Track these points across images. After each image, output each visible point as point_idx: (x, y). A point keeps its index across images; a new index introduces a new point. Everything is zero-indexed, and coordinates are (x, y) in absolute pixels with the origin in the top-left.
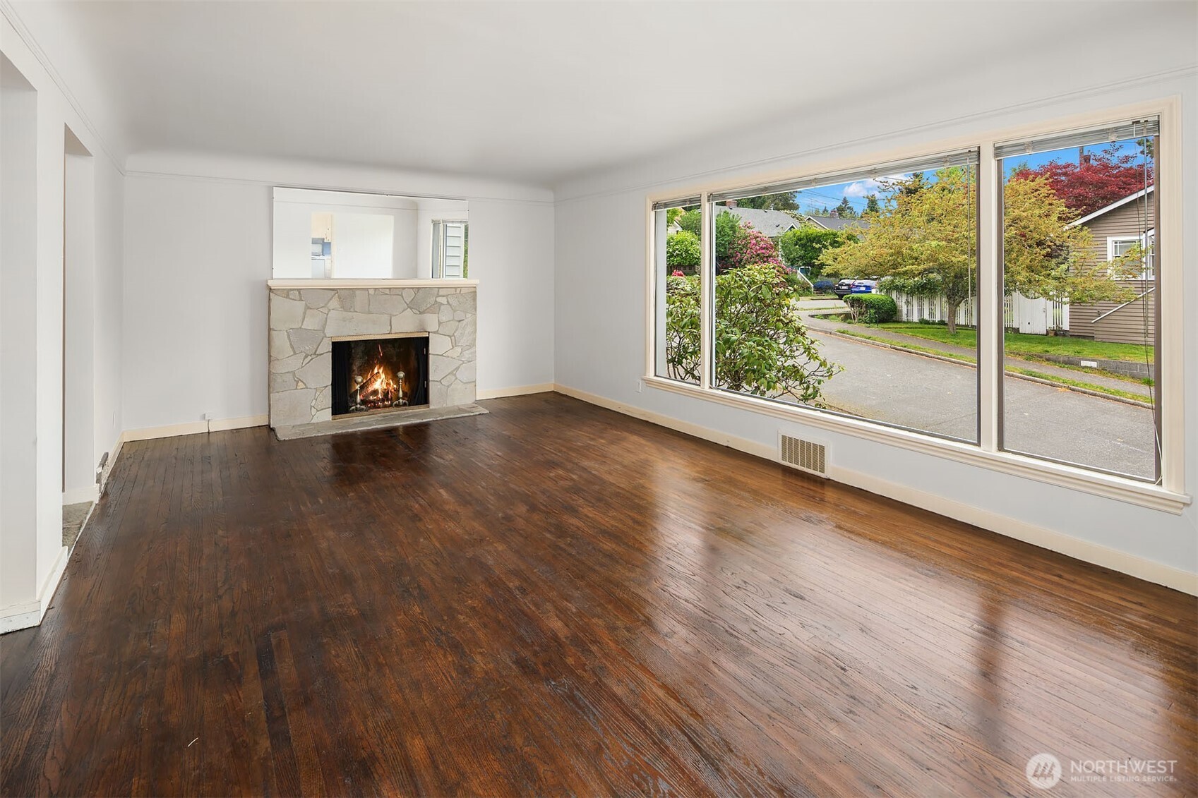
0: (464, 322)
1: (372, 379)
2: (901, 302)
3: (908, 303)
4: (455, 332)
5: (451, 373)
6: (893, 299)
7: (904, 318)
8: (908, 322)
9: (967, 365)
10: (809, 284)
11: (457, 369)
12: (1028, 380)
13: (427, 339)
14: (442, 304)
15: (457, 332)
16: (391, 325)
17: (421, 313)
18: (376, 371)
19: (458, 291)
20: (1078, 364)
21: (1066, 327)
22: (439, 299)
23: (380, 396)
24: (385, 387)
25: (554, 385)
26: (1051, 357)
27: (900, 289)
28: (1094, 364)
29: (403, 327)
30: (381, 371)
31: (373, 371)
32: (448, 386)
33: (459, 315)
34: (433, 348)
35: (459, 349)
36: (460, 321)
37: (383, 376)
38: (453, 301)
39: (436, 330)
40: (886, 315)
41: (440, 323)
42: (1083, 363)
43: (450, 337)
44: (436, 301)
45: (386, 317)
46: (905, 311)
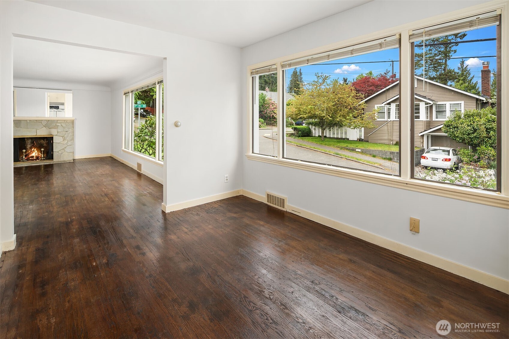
0: (68, 132)
1: (31, 153)
2: (312, 128)
3: (315, 129)
4: (64, 135)
5: (63, 149)
6: (309, 128)
7: (314, 135)
8: (315, 137)
9: (318, 151)
10: (293, 122)
11: (65, 148)
12: (335, 156)
13: (53, 137)
14: (58, 126)
15: (65, 135)
16: (36, 132)
17: (49, 129)
18: (33, 150)
19: (66, 121)
20: (355, 150)
21: (363, 138)
22: (57, 124)
23: (35, 158)
24: (37, 155)
25: (111, 154)
26: (348, 148)
27: (311, 124)
28: (360, 150)
29: (42, 133)
30: (35, 150)
31: (31, 150)
32: (62, 153)
33: (66, 129)
34: (55, 140)
35: (66, 141)
36: (66, 132)
37: (36, 151)
38: (64, 125)
39: (56, 134)
40: (307, 134)
41: (58, 132)
42: (357, 150)
43: (62, 137)
44: (56, 125)
45: (35, 130)
46: (314, 133)
